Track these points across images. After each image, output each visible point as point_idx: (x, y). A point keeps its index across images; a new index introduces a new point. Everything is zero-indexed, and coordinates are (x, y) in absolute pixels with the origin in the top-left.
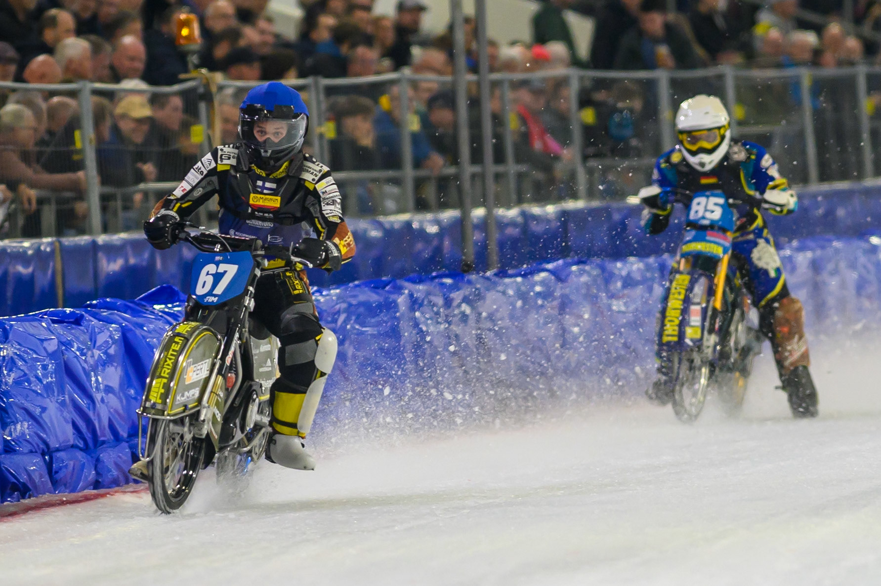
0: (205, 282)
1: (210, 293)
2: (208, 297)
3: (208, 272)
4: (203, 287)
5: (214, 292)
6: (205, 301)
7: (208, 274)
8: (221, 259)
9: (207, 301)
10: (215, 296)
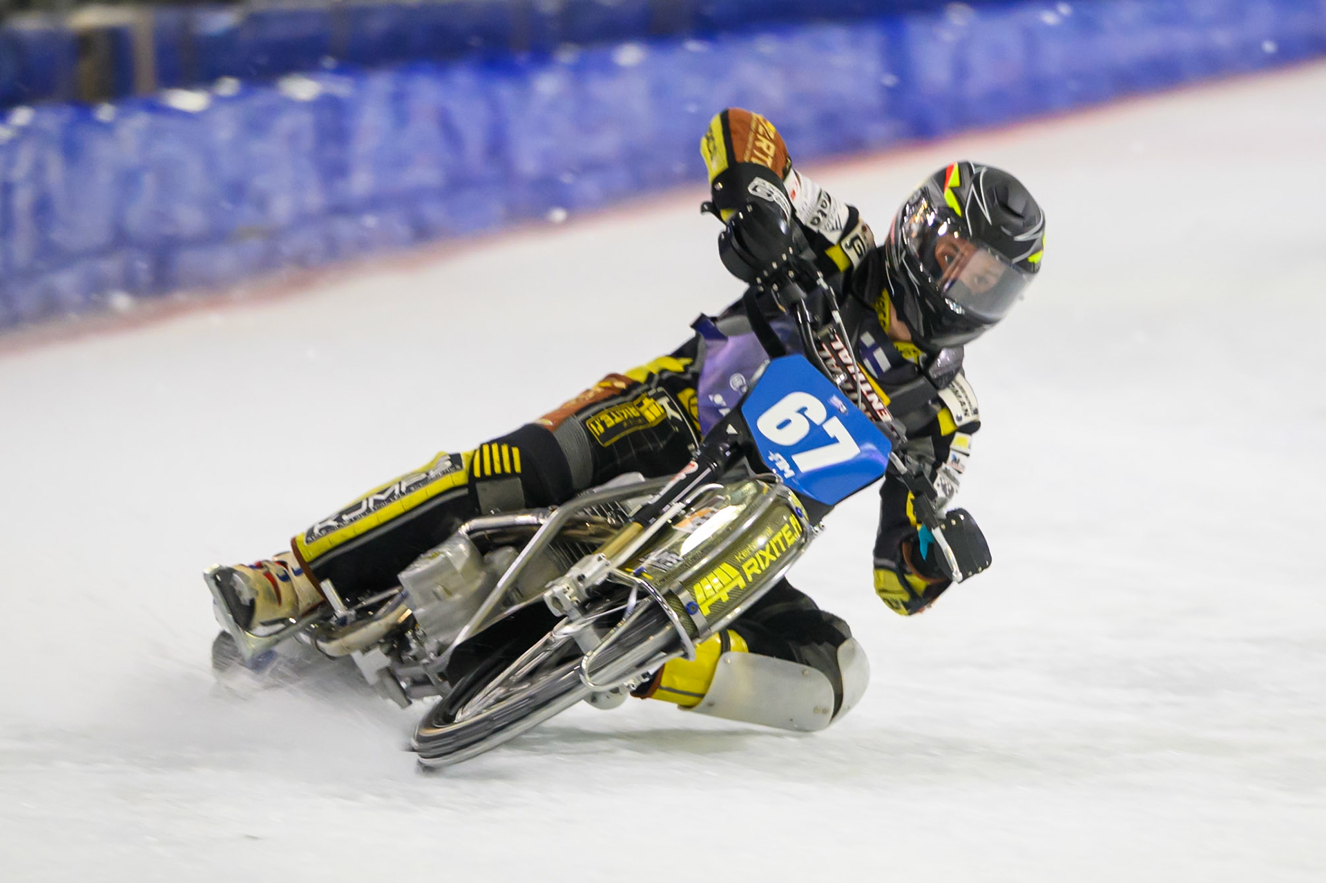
0: (787, 422)
1: (788, 452)
2: (778, 456)
3: (805, 409)
4: (781, 426)
5: (796, 458)
6: (771, 458)
7: (802, 411)
8: (842, 410)
9: (774, 461)
10: (793, 466)
